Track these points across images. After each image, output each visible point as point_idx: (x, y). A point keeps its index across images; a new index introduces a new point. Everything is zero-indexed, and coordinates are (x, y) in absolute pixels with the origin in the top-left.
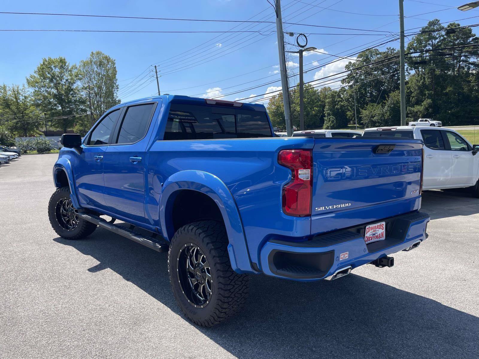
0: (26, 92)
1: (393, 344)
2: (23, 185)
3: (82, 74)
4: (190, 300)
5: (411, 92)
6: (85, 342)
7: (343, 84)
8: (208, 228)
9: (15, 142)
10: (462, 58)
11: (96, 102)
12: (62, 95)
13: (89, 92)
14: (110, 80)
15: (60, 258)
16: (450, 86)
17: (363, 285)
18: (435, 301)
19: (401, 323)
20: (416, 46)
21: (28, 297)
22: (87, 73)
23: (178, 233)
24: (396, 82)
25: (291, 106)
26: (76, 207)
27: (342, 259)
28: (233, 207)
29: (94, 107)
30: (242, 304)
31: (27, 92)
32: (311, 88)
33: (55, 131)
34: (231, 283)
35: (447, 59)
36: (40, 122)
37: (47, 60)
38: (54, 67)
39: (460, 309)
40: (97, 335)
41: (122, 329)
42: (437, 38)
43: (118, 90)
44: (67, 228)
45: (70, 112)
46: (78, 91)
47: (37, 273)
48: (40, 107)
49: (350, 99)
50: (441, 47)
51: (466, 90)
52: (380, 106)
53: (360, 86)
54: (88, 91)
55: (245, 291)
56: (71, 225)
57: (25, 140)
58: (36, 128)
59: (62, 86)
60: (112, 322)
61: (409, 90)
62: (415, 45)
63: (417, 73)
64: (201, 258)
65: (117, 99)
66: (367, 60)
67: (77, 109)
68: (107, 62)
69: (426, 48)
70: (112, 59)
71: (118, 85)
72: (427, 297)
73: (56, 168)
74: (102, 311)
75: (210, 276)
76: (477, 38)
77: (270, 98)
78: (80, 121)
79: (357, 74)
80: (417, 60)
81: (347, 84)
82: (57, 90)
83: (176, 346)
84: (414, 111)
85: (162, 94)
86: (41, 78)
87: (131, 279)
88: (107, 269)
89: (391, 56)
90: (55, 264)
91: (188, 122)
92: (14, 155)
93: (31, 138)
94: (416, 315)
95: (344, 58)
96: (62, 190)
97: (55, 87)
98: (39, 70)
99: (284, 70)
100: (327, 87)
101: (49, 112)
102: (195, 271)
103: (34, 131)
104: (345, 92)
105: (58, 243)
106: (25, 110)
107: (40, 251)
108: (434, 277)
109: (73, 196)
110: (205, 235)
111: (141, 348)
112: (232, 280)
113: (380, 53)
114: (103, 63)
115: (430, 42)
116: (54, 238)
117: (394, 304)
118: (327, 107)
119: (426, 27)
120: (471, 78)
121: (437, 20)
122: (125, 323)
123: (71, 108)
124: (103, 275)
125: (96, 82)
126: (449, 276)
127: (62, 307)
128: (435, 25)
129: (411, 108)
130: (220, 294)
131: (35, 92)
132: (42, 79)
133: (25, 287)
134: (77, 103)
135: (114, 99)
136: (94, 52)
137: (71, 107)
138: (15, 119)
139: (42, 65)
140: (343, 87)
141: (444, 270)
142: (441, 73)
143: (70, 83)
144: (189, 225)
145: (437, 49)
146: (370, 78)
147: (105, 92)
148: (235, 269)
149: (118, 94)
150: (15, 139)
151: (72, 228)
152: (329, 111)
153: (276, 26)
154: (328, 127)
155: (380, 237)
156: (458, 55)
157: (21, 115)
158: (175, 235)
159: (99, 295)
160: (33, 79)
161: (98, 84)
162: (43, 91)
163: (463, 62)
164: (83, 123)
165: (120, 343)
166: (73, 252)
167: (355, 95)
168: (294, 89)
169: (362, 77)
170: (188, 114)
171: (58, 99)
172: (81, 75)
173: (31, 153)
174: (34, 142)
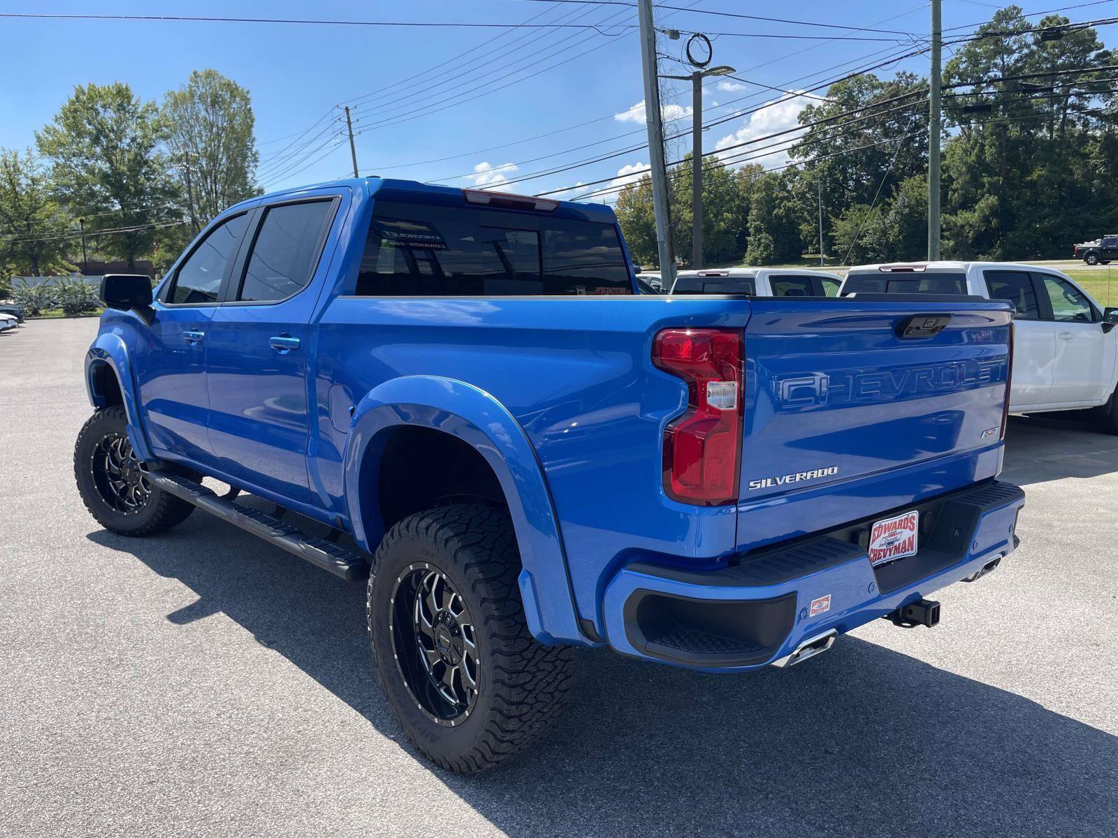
0: (35, 168)
1: (933, 819)
2: (25, 396)
3: (170, 125)
4: (422, 705)
5: (951, 180)
6: (151, 816)
7: (792, 156)
8: (468, 525)
9: (9, 288)
10: (1072, 100)
11: (203, 194)
12: (121, 174)
13: (188, 169)
14: (237, 140)
15: (100, 586)
16: (1042, 166)
17: (852, 658)
18: (1028, 701)
19: (950, 760)
20: (966, 69)
21: (16, 689)
22: (183, 123)
23: (392, 535)
24: (917, 155)
25: (672, 208)
26: (142, 455)
27: (814, 615)
28: (532, 470)
29: (199, 205)
30: (554, 717)
31: (37, 168)
32: (717, 167)
33: (106, 262)
34: (527, 669)
35: (1037, 101)
36: (69, 239)
37: (86, 91)
38: (102, 107)
39: (1091, 722)
40: (184, 796)
41: (248, 778)
42: (1013, 52)
43: (257, 164)
44: (123, 508)
45: (142, 218)
46: (161, 165)
47: (40, 626)
48: (70, 205)
49: (807, 195)
50: (1022, 73)
51: (1079, 175)
52: (878, 210)
53: (832, 162)
54: (186, 167)
55: (563, 686)
56: (131, 501)
57: (35, 284)
58: (61, 255)
59: (122, 155)
60: (224, 760)
61: (946, 175)
62: (962, 66)
63: (965, 133)
64: (449, 600)
65: (256, 187)
66: (849, 101)
67: (159, 210)
68: (231, 96)
69: (990, 74)
70: (243, 90)
71: (256, 153)
72: (1009, 690)
73: (91, 358)
74: (198, 728)
75: (473, 645)
76: (1107, 54)
77: (620, 188)
78: (165, 240)
79: (825, 133)
80: (966, 102)
81: (803, 157)
82: (110, 163)
83: (386, 828)
84: (955, 224)
85: (362, 175)
86: (70, 134)
87: (276, 642)
88: (216, 615)
89: (907, 91)
90: (88, 601)
91: (422, 248)
92: (7, 321)
93: (47, 278)
94: (985, 737)
95: (797, 95)
96: (108, 414)
97: (105, 155)
98: (65, 114)
99: (656, 122)
100: (754, 165)
101: (91, 217)
102: (436, 633)
103: (55, 262)
104: (797, 177)
105: (100, 546)
106: (33, 212)
107: (52, 566)
108: (1023, 635)
109: (135, 428)
110: (460, 545)
111: (296, 833)
112: (529, 660)
113: (881, 86)
114: (220, 100)
115: (998, 61)
116: (91, 531)
117: (929, 708)
118: (755, 212)
119: (990, 26)
120: (1089, 148)
121: (1015, 8)
122: (257, 764)
123: (143, 207)
124: (207, 631)
125: (204, 144)
126: (1059, 633)
127: (98, 719)
128: (1011, 19)
129: (950, 218)
130: (498, 695)
131: (57, 167)
132: (72, 136)
133: (9, 664)
134: (158, 196)
135: (248, 187)
136: (200, 73)
137: (144, 204)
138: (10, 232)
139: (73, 103)
140: (792, 166)
141: (1044, 617)
142: (1021, 133)
143: (141, 146)
144: (422, 515)
145: (1014, 76)
146: (855, 145)
147: (225, 169)
148: (539, 632)
149: (257, 175)
150: (9, 280)
151: (135, 508)
152: (758, 223)
153: (638, 13)
154: (756, 259)
155: (905, 549)
156: (1062, 93)
157: (25, 222)
158: (384, 539)
159: (195, 685)
160: (52, 136)
161: (209, 149)
162: (77, 166)
163: (1072, 110)
164: (175, 244)
165: (241, 820)
166: (134, 569)
167: (819, 184)
168: (678, 167)
169: (836, 142)
170: (424, 228)
171: (112, 185)
172: (167, 127)
173: (48, 315)
174: (55, 289)
